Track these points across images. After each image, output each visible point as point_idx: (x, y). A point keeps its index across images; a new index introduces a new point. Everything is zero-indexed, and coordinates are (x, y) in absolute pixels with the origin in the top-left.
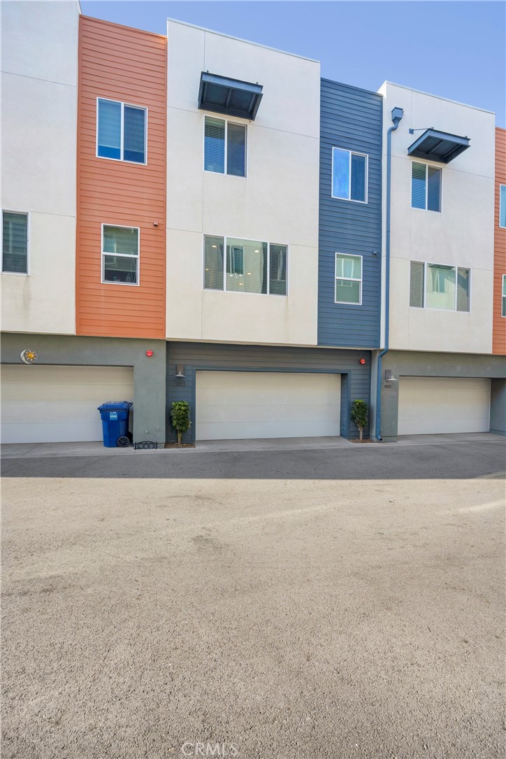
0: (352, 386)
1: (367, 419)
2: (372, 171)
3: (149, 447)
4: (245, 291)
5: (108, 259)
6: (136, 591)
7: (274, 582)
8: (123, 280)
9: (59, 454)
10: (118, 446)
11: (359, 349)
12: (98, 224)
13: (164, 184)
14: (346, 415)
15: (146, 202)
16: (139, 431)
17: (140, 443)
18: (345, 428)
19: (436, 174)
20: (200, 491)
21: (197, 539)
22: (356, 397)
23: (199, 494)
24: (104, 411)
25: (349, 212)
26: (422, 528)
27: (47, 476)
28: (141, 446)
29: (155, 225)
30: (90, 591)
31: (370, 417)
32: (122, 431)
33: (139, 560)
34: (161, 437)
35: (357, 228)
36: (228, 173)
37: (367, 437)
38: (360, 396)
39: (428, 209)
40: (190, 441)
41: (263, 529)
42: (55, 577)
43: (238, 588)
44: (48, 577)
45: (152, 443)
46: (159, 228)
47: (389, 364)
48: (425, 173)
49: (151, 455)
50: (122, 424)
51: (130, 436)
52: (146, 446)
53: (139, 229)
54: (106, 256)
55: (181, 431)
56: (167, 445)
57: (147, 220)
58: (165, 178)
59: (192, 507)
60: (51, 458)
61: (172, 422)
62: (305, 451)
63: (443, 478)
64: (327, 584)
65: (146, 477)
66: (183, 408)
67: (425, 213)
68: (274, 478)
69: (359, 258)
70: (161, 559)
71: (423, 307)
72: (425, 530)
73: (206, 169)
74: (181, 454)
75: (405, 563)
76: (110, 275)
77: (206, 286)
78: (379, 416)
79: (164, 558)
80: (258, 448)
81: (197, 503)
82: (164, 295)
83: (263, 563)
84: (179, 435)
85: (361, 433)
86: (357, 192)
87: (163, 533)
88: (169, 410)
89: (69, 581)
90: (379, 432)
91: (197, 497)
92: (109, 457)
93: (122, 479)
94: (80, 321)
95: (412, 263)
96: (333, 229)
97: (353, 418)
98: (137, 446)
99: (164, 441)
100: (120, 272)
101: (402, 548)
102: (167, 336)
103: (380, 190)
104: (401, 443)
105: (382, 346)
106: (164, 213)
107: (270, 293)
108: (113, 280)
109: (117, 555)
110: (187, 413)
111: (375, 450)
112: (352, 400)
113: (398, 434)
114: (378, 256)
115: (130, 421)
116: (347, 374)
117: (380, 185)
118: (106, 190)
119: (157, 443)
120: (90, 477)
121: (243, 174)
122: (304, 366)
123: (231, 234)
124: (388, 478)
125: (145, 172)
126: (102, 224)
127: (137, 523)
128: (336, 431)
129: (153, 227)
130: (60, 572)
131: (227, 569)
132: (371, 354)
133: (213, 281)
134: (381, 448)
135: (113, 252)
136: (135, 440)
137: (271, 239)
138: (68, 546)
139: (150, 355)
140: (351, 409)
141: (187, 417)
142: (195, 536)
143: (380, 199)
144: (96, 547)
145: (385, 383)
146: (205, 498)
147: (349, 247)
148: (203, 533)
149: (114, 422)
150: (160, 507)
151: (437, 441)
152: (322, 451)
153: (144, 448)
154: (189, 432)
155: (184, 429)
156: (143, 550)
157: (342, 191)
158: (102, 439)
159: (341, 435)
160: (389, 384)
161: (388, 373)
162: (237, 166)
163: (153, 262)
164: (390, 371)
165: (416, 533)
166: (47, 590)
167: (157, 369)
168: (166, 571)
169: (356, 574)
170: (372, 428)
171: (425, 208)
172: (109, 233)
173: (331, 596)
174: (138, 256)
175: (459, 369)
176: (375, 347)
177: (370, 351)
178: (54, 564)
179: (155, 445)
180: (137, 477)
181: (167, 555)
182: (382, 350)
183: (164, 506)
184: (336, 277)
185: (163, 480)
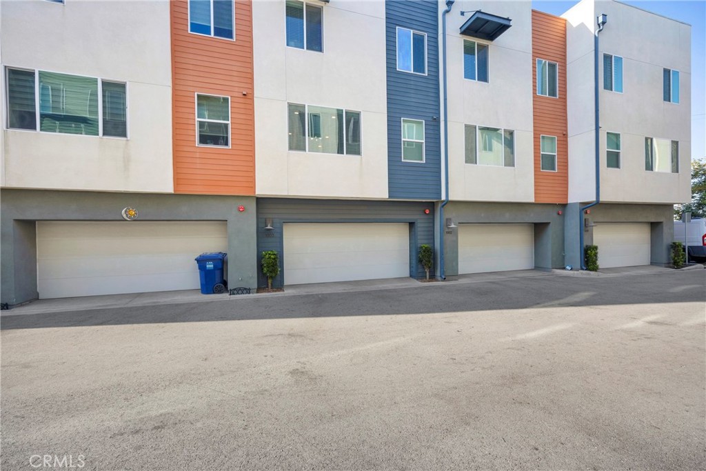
0: (419, 233)
1: (432, 261)
2: (430, 48)
3: (242, 293)
4: (323, 152)
5: (201, 124)
6: (243, 422)
7: (365, 406)
8: (216, 143)
9: (159, 302)
10: (214, 293)
11: (424, 201)
12: (192, 93)
13: (251, 58)
14: (414, 258)
15: (235, 73)
16: (233, 279)
17: (235, 289)
18: (414, 270)
19: (483, 50)
20: (292, 329)
21: (294, 372)
22: (423, 242)
23: (292, 332)
24: (201, 261)
25: (412, 83)
26: (487, 353)
27: (150, 322)
28: (235, 292)
29: (244, 95)
30: (199, 425)
31: (435, 259)
32: (218, 279)
33: (243, 394)
34: (254, 283)
35: (419, 96)
36: (307, 49)
37: (433, 277)
38: (426, 241)
39: (478, 80)
40: (280, 286)
41: (351, 360)
42: (165, 415)
43: (335, 413)
44: (158, 415)
45: (245, 289)
46: (248, 97)
47: (450, 213)
48: (474, 50)
49: (245, 300)
50: (218, 273)
51: (225, 283)
52: (240, 292)
53: (230, 98)
54: (200, 122)
55: (272, 277)
56: (259, 290)
57: (236, 89)
58: (251, 52)
59: (286, 344)
60: (154, 306)
61: (263, 269)
62: (380, 290)
63: (500, 309)
64: (412, 405)
65: (243, 319)
66: (272, 256)
67: (476, 84)
68: (356, 315)
69: (421, 123)
70: (262, 392)
71: (476, 163)
72: (490, 354)
73: (288, 45)
74: (272, 298)
75: (477, 383)
76: (204, 139)
77: (291, 148)
78: (442, 259)
79: (266, 390)
80: (340, 289)
81: (290, 340)
82: (253, 156)
83: (355, 390)
84: (270, 281)
85: (428, 274)
86: (419, 65)
87: (263, 368)
88: (260, 258)
89: (179, 417)
90: (443, 273)
91: (289, 335)
92: (207, 303)
93: (221, 322)
94: (177, 180)
95: (466, 126)
96: (399, 98)
97: (420, 261)
98: (232, 292)
99: (256, 287)
100: (213, 136)
101: (472, 370)
102: (257, 193)
103: (437, 64)
104: (462, 281)
105: (443, 198)
106: (252, 83)
107: (347, 153)
108: (207, 143)
109: (222, 391)
110: (276, 261)
111: (441, 288)
112: (419, 246)
113: (459, 273)
114: (437, 120)
115: (224, 269)
116: (414, 223)
117: (437, 60)
118: (199, 63)
119: (250, 289)
120: (190, 321)
121: (320, 50)
122: (378, 217)
123: (311, 103)
124: (454, 311)
125: (234, 47)
126: (196, 93)
127: (238, 360)
128: (406, 272)
129: (242, 96)
130: (169, 410)
131: (323, 397)
132: (434, 205)
133: (296, 144)
134: (445, 286)
135: (205, 118)
136: (230, 286)
137: (346, 107)
138: (175, 385)
139: (242, 210)
140: (418, 253)
141: (276, 264)
142: (291, 370)
143: (438, 72)
144: (202, 384)
145: (447, 230)
146: (297, 336)
147: (414, 113)
148: (299, 366)
149: (210, 271)
150: (258, 345)
151: (492, 278)
152: (395, 290)
153: (238, 293)
154: (278, 278)
155: (274, 275)
156: (245, 385)
157: (406, 64)
158: (200, 287)
159: (411, 276)
160: (450, 230)
161: (448, 221)
162: (315, 43)
163: (243, 127)
164: (450, 219)
165: (483, 357)
166: (159, 427)
167: (248, 223)
168: (268, 402)
169: (436, 395)
170: (437, 269)
171: (475, 79)
172: (201, 102)
173: (417, 415)
174: (229, 122)
175: (507, 216)
176: (437, 199)
177: (433, 202)
178: (163, 402)
179: (248, 291)
180: (234, 319)
181: (267, 388)
182: (444, 201)
183: (262, 344)
184: (403, 139)
185: (258, 321)
